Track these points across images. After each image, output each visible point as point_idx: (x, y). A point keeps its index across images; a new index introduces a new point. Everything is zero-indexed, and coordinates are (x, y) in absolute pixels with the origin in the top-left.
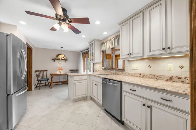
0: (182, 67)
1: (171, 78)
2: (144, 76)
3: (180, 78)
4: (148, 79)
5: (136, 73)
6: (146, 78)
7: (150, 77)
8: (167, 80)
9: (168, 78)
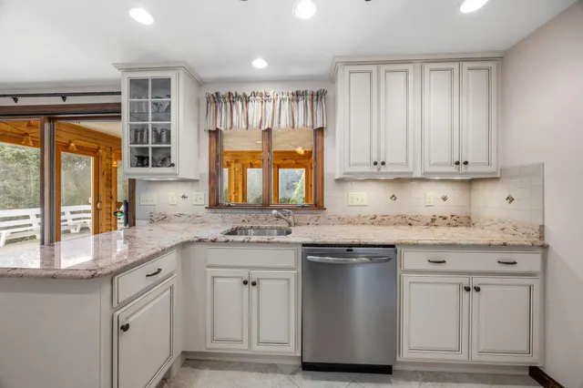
0: (445, 199)
1: (433, 220)
2: (383, 220)
3: (445, 218)
4: (392, 227)
5: (363, 215)
6: (387, 225)
7: (396, 221)
8: (427, 224)
9: (429, 221)
